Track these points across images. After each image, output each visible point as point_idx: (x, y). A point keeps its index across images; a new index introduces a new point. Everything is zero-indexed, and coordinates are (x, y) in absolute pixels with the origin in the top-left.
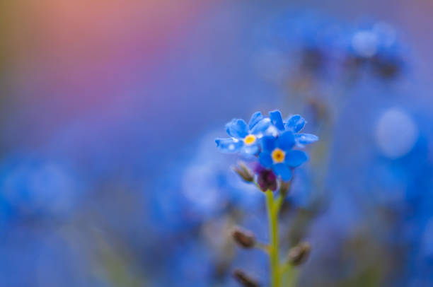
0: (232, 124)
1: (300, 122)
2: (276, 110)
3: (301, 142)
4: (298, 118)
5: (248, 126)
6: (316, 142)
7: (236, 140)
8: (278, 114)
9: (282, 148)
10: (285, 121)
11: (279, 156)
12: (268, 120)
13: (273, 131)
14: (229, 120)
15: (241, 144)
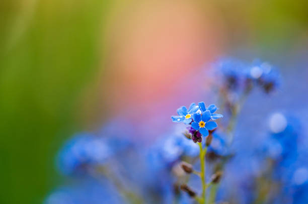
0: (180, 109)
1: (214, 108)
2: (202, 102)
3: (214, 118)
4: (214, 106)
5: (188, 110)
6: (221, 118)
7: (181, 117)
8: (203, 103)
9: (204, 120)
10: (207, 108)
11: (202, 124)
12: (197, 107)
13: (199, 112)
14: (179, 107)
15: (184, 118)
